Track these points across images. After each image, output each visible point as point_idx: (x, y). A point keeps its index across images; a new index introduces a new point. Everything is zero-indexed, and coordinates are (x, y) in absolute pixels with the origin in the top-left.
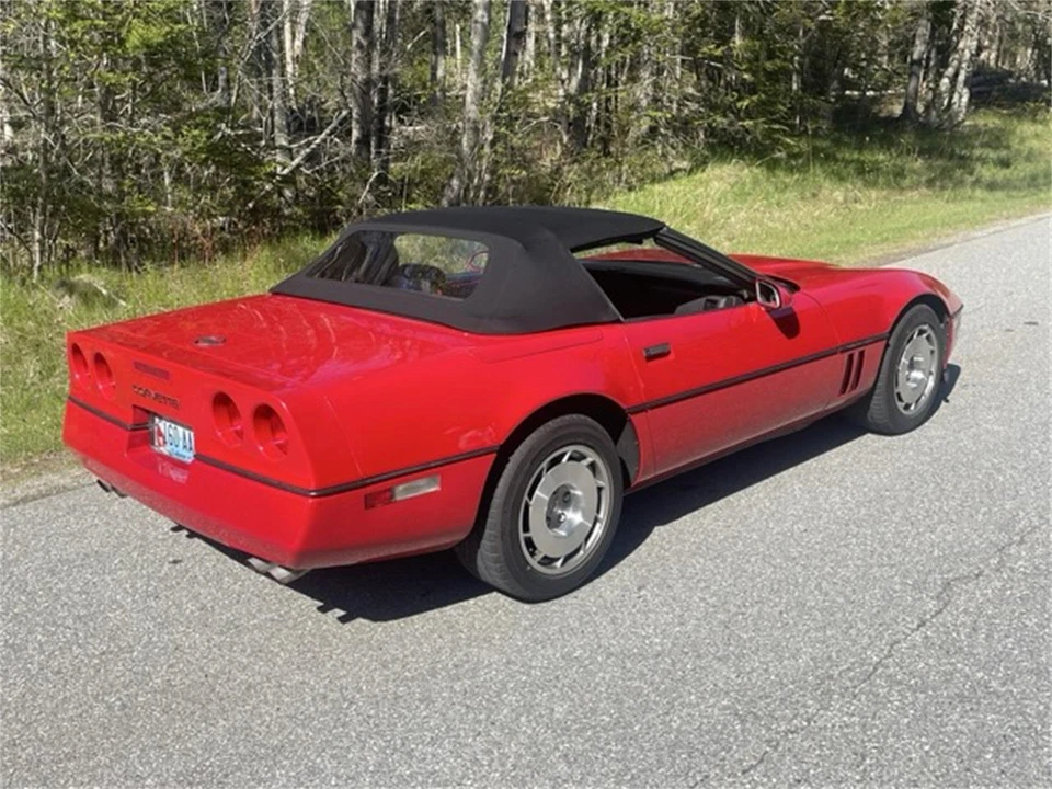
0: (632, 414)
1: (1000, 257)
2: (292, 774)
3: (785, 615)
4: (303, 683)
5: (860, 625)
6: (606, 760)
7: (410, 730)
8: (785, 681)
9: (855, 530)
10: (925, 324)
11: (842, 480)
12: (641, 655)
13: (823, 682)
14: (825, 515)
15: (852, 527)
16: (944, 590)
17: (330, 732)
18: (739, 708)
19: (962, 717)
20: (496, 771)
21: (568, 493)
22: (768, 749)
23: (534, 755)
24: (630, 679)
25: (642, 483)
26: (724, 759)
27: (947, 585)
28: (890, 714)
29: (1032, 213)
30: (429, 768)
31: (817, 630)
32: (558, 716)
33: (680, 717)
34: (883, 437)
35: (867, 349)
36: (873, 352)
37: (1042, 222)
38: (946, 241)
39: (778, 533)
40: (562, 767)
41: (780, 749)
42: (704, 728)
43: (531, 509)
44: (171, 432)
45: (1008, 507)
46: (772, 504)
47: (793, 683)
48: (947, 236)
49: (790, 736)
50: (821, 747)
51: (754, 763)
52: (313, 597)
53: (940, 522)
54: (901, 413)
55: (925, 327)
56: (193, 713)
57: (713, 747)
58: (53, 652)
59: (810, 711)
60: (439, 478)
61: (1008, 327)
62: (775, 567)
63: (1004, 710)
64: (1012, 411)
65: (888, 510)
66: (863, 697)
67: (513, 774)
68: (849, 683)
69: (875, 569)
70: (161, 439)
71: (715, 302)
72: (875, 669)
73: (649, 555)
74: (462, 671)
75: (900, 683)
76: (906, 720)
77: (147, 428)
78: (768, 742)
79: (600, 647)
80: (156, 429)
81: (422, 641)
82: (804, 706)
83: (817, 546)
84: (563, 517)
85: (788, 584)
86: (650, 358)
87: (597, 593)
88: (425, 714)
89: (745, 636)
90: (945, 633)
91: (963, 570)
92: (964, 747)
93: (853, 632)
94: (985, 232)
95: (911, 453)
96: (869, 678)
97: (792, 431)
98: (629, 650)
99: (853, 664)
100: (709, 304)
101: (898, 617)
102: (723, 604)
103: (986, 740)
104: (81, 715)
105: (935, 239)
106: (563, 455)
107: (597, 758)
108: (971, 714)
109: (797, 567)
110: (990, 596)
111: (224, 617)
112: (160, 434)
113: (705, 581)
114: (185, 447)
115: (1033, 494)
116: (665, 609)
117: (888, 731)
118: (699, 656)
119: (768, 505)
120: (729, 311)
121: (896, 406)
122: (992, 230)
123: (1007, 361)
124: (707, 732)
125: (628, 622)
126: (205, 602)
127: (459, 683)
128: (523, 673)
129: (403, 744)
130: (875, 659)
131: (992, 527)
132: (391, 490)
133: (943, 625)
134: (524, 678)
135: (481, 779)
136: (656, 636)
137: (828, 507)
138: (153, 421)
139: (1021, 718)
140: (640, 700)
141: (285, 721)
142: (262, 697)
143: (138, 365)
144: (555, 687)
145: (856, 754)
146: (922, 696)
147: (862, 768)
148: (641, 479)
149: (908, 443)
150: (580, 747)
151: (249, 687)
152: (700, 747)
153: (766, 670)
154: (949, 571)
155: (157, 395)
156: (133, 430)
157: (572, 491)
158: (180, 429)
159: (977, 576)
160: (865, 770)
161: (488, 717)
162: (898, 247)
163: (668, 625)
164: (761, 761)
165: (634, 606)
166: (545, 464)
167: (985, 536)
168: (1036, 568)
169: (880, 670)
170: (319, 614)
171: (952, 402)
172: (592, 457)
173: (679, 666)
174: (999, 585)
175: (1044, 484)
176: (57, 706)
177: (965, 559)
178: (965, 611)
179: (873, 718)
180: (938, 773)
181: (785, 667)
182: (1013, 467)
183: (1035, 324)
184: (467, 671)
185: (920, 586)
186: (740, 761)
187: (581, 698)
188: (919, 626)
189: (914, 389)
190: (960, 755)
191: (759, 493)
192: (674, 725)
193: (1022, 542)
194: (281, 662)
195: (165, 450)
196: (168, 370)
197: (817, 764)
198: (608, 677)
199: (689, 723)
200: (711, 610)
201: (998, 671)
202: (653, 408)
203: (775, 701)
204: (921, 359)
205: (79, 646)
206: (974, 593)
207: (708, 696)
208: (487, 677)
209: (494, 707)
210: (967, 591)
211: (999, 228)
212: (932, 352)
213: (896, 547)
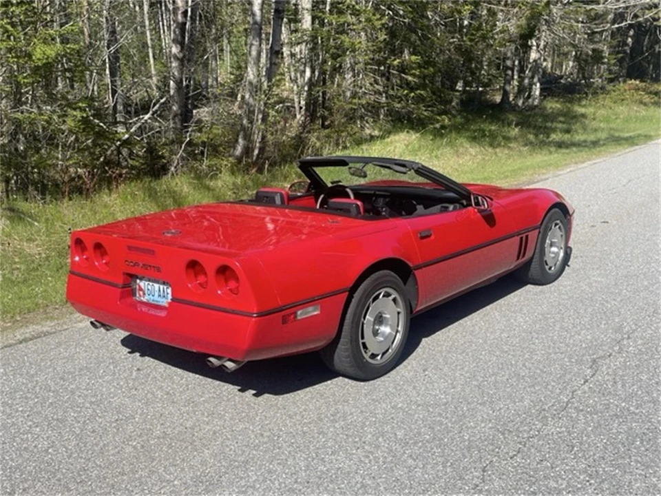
0: (415, 270)
1: (577, 186)
2: (259, 474)
3: (510, 381)
4: (246, 428)
5: (553, 384)
6: (434, 457)
7: (318, 449)
8: (520, 413)
9: (536, 336)
10: (558, 220)
11: (521, 310)
12: (436, 404)
13: (541, 412)
14: (517, 329)
15: (534, 334)
16: (593, 364)
17: (272, 452)
18: (499, 427)
19: (619, 425)
20: (375, 465)
21: (381, 316)
22: (520, 446)
23: (393, 457)
24: (434, 417)
25: (419, 311)
26: (498, 452)
27: (594, 361)
28: (581, 426)
29: (590, 160)
30: (336, 466)
31: (529, 387)
32: (399, 437)
33: (468, 434)
34: (537, 287)
35: (530, 234)
36: (533, 235)
37: (596, 165)
38: (544, 177)
39: (494, 339)
40: (410, 461)
41: (527, 446)
42: (483, 438)
43: (365, 326)
44: (150, 287)
45: (617, 320)
46: (485, 324)
47: (525, 413)
48: (543, 174)
49: (531, 439)
50: (549, 444)
51: (515, 453)
52: (233, 384)
53: (581, 329)
54: (547, 272)
55: (558, 222)
56: (187, 447)
57: (491, 447)
58: (85, 421)
59: (538, 427)
60: (319, 307)
61: (592, 224)
62: (497, 356)
63: (640, 421)
64: (606, 270)
65: (551, 324)
66: (565, 419)
67: (384, 466)
68: (555, 412)
69: (553, 355)
70: (141, 293)
71: (447, 207)
72: (567, 405)
73: (424, 353)
74: (337, 418)
75: (582, 410)
76: (590, 429)
77: (130, 287)
78: (520, 443)
79: (411, 401)
80: (138, 287)
81: (308, 403)
82: (534, 424)
83: (517, 345)
84: (379, 331)
85: (507, 365)
86: (422, 238)
87: (401, 374)
88: (323, 440)
89: (491, 392)
90: (600, 385)
91: (601, 353)
92: (624, 439)
93: (550, 387)
94: (565, 172)
95: (555, 294)
96: (565, 409)
97: (489, 283)
98: (429, 402)
99: (554, 402)
100: (443, 209)
101: (572, 378)
102: (474, 377)
103: (635, 435)
104: (119, 453)
105: (537, 176)
106: (380, 294)
107: (429, 456)
108: (624, 423)
109: (509, 356)
110: (619, 365)
111: (183, 397)
112: (140, 289)
113: (460, 366)
114: (160, 296)
115: (629, 313)
116: (442, 381)
117: (582, 434)
118: (469, 403)
119: (483, 324)
120: (456, 213)
121: (545, 268)
122: (568, 170)
123: (596, 243)
124: (486, 440)
125: (423, 389)
126: (168, 390)
127: (337, 424)
128: (372, 416)
129: (317, 456)
130: (566, 400)
131: (610, 331)
132: (295, 313)
133: (598, 381)
134: (374, 419)
135: (367, 469)
136: (442, 394)
137: (517, 324)
138: (136, 282)
139: (650, 424)
140: (443, 427)
141: (244, 448)
142: (225, 437)
143: (130, 248)
144: (393, 423)
145: (568, 446)
146: (595, 416)
147: (573, 452)
148: (418, 309)
149: (553, 289)
150: (417, 451)
151: (215, 433)
152: (484, 447)
153: (508, 408)
154: (593, 354)
155: (144, 265)
156: (122, 288)
157: (384, 315)
158: (156, 286)
159: (609, 356)
160: (575, 453)
161: (360, 440)
162: (516, 181)
163: (446, 388)
164: (519, 452)
165: (424, 380)
166: (371, 300)
167: (608, 336)
168: (640, 350)
169: (570, 405)
170: (241, 393)
171: (571, 266)
172: (394, 295)
173: (459, 409)
174: (622, 360)
175: (633, 308)
176: (102, 449)
177: (600, 348)
178: (608, 374)
179: (573, 429)
180: (614, 452)
181: (517, 406)
182: (614, 300)
183: (607, 222)
184: (340, 417)
185: (580, 362)
186: (507, 453)
187: (410, 427)
188: (585, 382)
189: (553, 258)
190: (623, 444)
191: (476, 318)
192: (466, 438)
193: (629, 338)
194: (228, 419)
195: (144, 299)
196: (154, 249)
197: (549, 452)
198: (421, 416)
199: (473, 436)
200: (468, 380)
201: (633, 402)
202: (424, 267)
203: (517, 423)
204: (556, 240)
205: (100, 417)
206: (610, 364)
207: (480, 423)
208: (353, 419)
209: (362, 435)
210: (606, 364)
211: (572, 169)
212: (562, 236)
213: (561, 343)
